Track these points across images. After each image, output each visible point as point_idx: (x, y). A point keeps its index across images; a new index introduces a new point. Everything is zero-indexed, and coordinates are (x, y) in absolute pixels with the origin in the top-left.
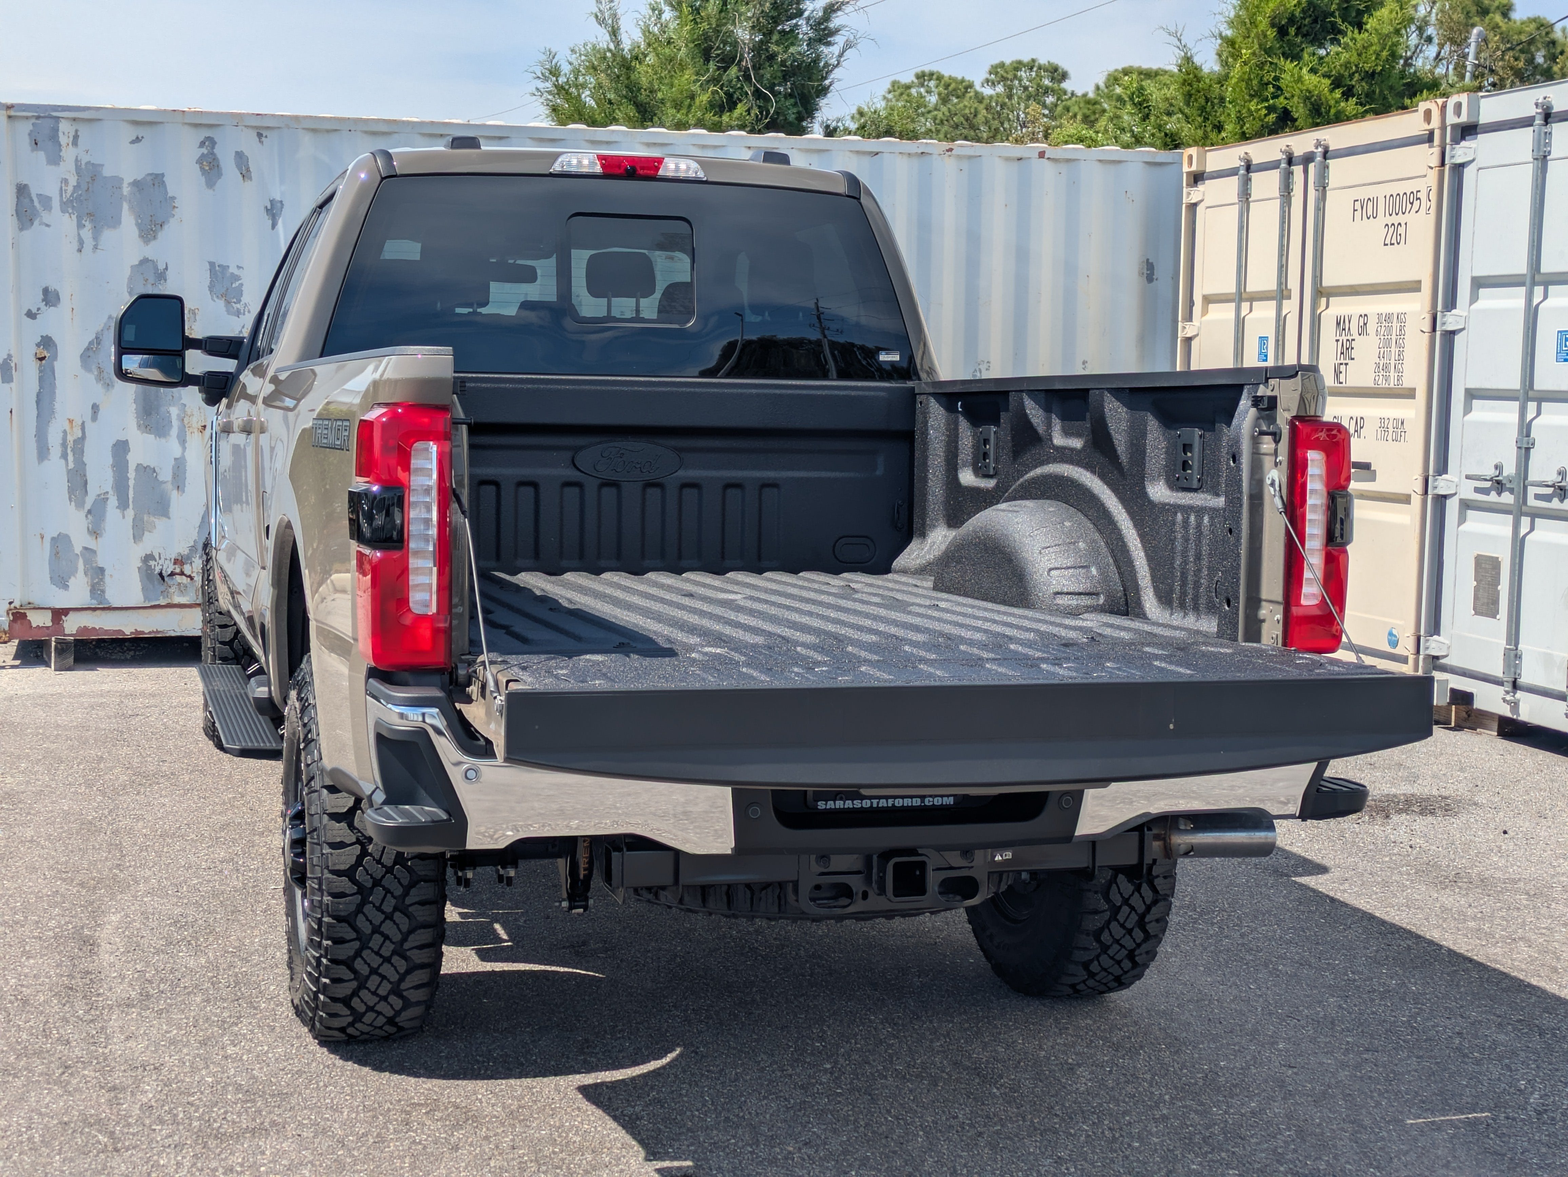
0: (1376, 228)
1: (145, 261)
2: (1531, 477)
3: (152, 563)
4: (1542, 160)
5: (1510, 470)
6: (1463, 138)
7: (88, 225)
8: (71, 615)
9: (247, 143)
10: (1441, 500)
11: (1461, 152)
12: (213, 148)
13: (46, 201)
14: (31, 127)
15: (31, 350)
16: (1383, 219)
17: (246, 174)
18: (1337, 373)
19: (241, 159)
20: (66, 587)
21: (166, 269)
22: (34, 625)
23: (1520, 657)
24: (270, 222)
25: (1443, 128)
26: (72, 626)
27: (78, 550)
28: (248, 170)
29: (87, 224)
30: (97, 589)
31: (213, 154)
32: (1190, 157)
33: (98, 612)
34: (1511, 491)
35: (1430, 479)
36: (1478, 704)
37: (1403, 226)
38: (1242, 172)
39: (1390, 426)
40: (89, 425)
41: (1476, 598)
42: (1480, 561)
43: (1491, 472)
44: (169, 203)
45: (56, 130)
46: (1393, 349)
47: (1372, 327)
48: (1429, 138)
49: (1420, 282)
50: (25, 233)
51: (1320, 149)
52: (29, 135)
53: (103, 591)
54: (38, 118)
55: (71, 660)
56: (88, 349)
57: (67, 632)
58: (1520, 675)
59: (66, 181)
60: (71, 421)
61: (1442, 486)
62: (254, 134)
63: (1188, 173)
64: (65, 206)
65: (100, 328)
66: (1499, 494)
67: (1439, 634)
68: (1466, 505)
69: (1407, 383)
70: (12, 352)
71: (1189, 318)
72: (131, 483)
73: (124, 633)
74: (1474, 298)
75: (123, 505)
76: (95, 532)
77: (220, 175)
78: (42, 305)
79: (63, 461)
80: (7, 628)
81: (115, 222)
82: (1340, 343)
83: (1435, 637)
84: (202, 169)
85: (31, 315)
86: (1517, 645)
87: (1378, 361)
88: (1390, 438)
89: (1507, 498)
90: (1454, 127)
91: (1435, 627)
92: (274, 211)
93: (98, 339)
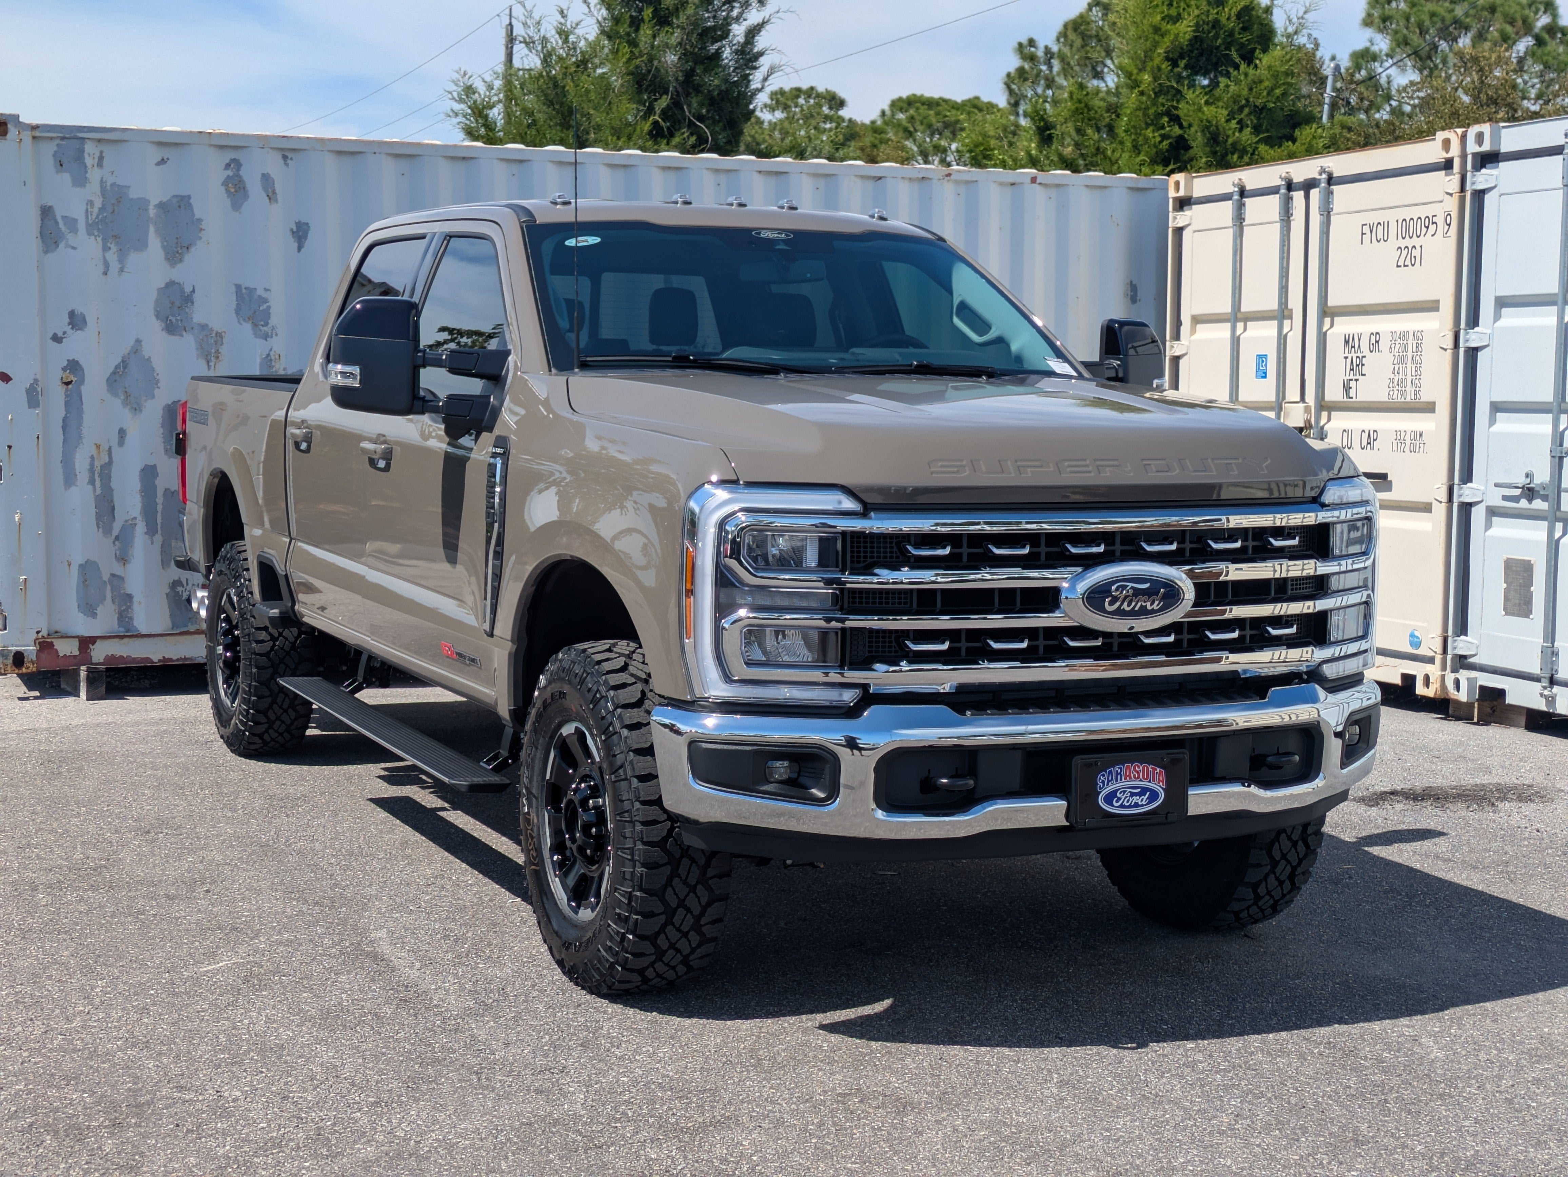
0: (1389, 250)
1: (171, 284)
2: (1563, 486)
3: (180, 589)
5: (1542, 476)
6: (1483, 166)
7: (114, 248)
8: (99, 642)
9: (273, 165)
10: (1466, 508)
11: (1482, 179)
12: (238, 170)
13: (72, 224)
14: (55, 148)
15: (56, 375)
16: (1394, 242)
17: (272, 197)
18: (1346, 389)
19: (267, 180)
20: (94, 615)
21: (193, 291)
22: (61, 654)
23: (1557, 654)
24: (296, 245)
25: (1464, 156)
26: (99, 653)
27: (106, 577)
28: (274, 192)
29: (112, 246)
30: (124, 617)
31: (238, 176)
32: (1177, 184)
33: (126, 640)
34: (1545, 498)
35: (1456, 487)
36: (1510, 700)
37: (1418, 248)
38: (1236, 197)
39: (1407, 438)
40: (116, 450)
41: (1506, 599)
42: (1510, 565)
43: (1522, 480)
44: (196, 225)
45: (81, 151)
46: (1409, 365)
47: (1384, 344)
48: (1448, 165)
49: (1438, 301)
50: (49, 255)
51: (1324, 176)
52: (54, 155)
53: (131, 619)
54: (63, 138)
55: (103, 689)
56: (114, 373)
57: (94, 660)
58: (1557, 671)
59: (91, 203)
60: (98, 446)
61: (1466, 493)
62: (278, 156)
63: (1175, 199)
64: (92, 228)
65: (127, 352)
66: (1530, 501)
67: (1466, 634)
68: (1492, 512)
69: (1425, 397)
70: (38, 377)
71: (1177, 337)
72: (160, 508)
73: (152, 662)
74: (1497, 317)
75: (151, 530)
76: (123, 559)
77: (246, 197)
78: (68, 329)
79: (90, 487)
80: (34, 658)
81: (142, 245)
82: (1349, 360)
83: (1463, 637)
84: (227, 191)
85: (56, 339)
86: (1553, 642)
87: (1392, 376)
88: (1407, 449)
89: (1539, 504)
90: (1474, 155)
91: (1462, 628)
92: (300, 233)
93: (125, 363)
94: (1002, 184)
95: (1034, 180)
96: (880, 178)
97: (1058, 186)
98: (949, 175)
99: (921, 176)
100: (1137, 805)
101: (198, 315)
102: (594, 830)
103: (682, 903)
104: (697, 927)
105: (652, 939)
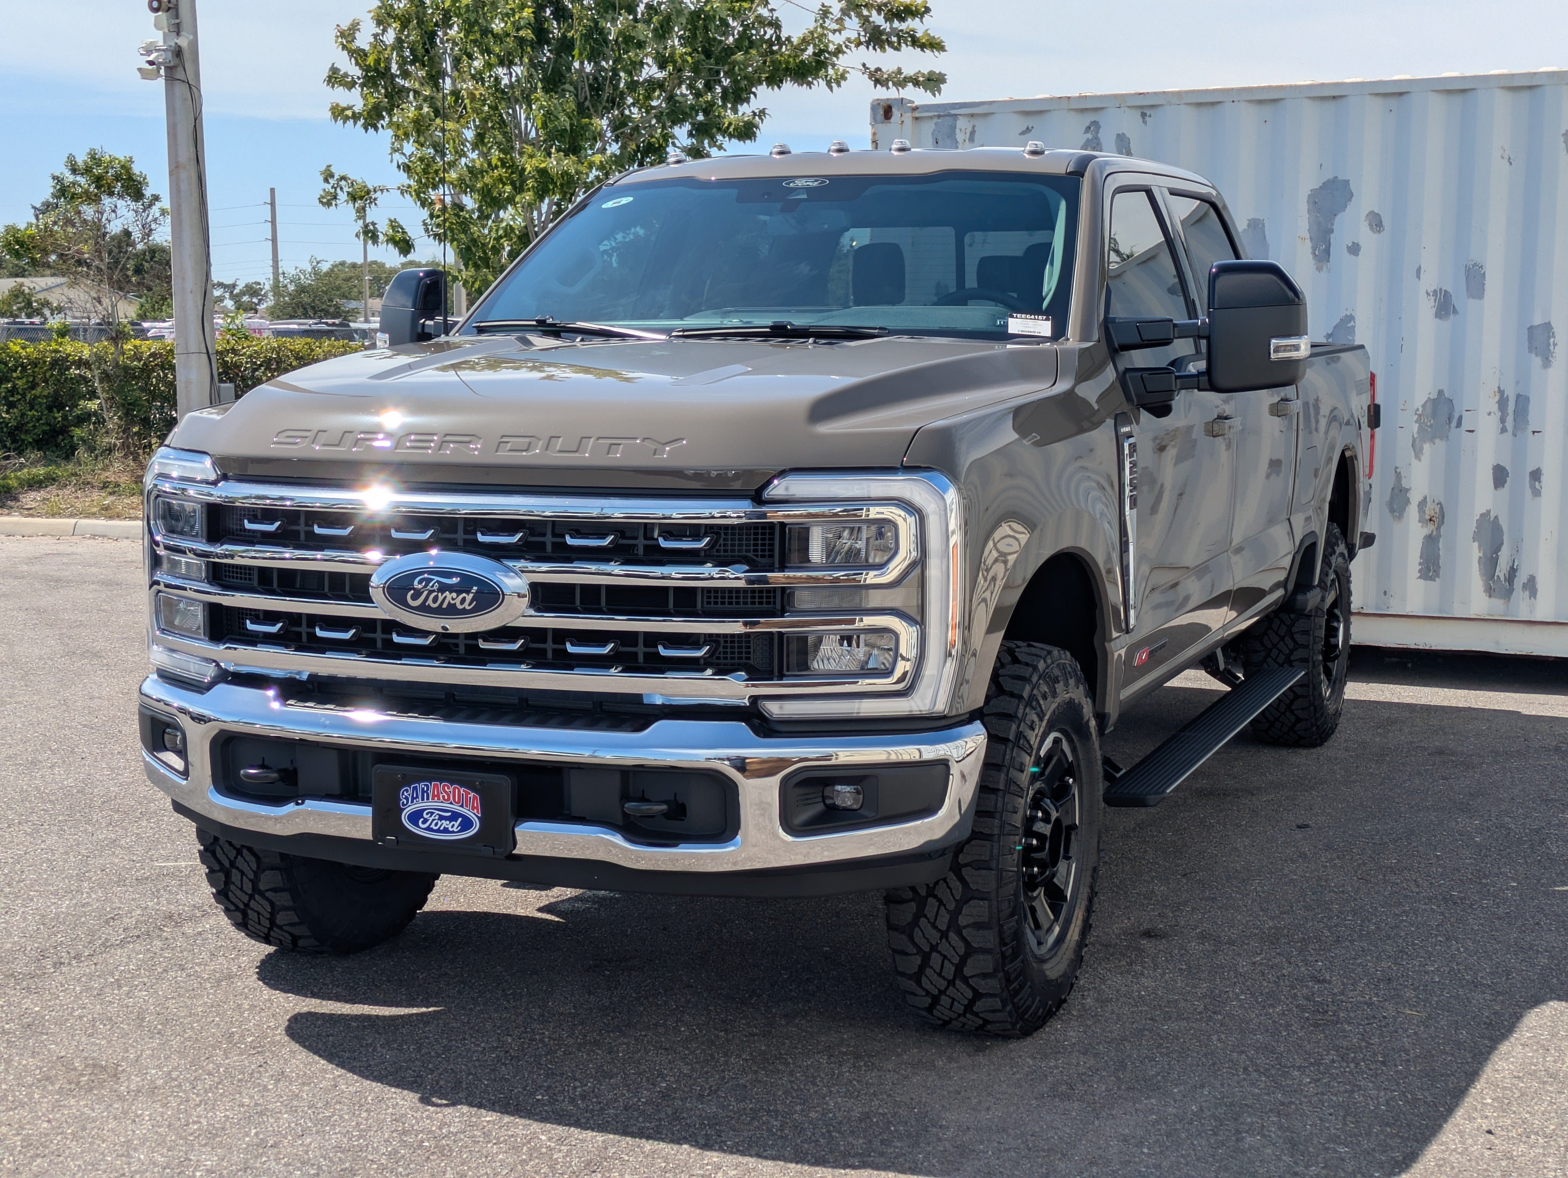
9: (1130, 124)
12: (1097, 132)
14: (933, 127)
19: (1124, 141)
31: (1097, 139)
45: (953, 127)
52: (933, 134)
54: (939, 116)
62: (1137, 114)
100: (446, 831)
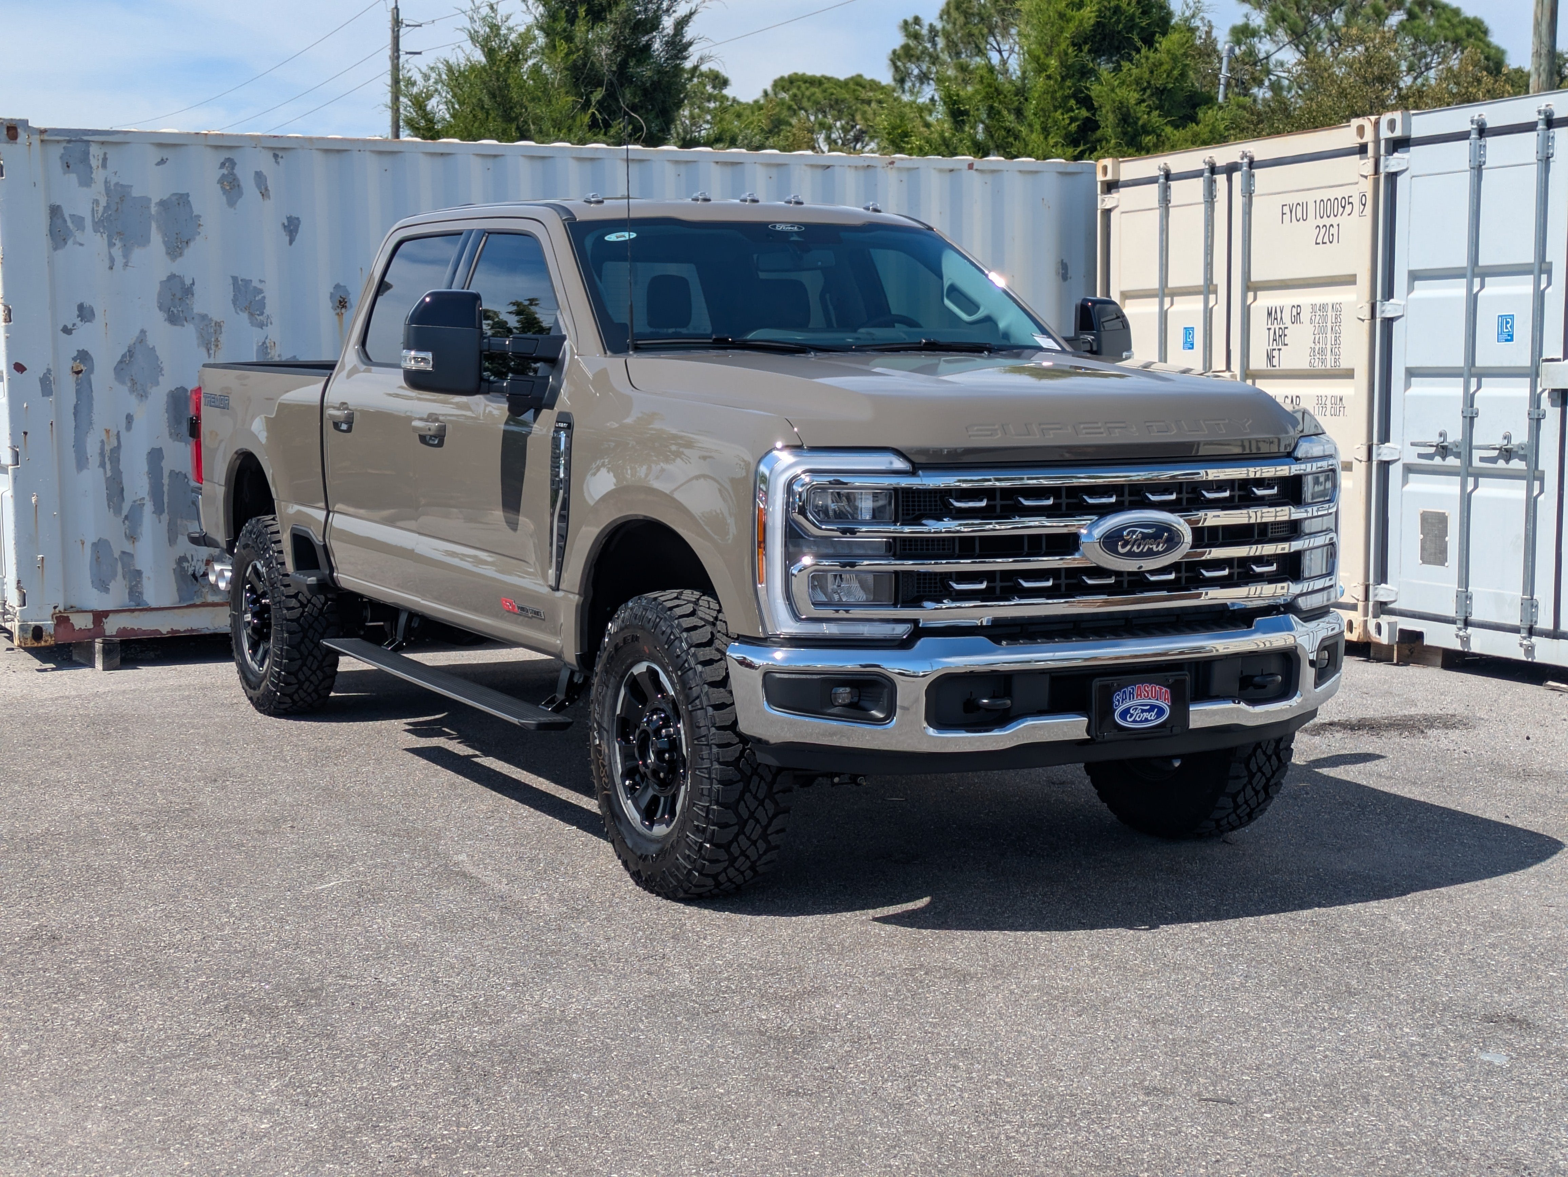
0: (1308, 229)
1: (172, 277)
2: (1474, 443)
3: (185, 565)
4: (1478, 169)
5: (1455, 435)
6: (1395, 150)
7: (118, 244)
8: (111, 615)
9: (264, 163)
10: (1385, 466)
11: (1395, 162)
12: (233, 168)
13: (79, 221)
14: (62, 151)
15: (67, 365)
16: (1312, 222)
17: (265, 193)
18: (1270, 358)
19: (259, 177)
20: (106, 590)
21: (193, 284)
22: (77, 628)
23: (1471, 598)
24: (288, 238)
25: (1377, 141)
26: (112, 626)
27: (117, 554)
28: (266, 189)
29: (117, 242)
30: (135, 592)
31: (232, 174)
32: (1105, 168)
33: (136, 613)
34: (1458, 455)
35: (1375, 447)
36: (1427, 641)
37: (1336, 227)
38: (1162, 180)
39: (1328, 402)
40: (124, 435)
41: (1423, 549)
42: (1426, 518)
43: (1436, 439)
44: (194, 221)
45: (87, 153)
46: (1329, 335)
47: (1305, 316)
48: (1362, 150)
49: (1355, 276)
50: (60, 252)
51: (1246, 160)
52: (61, 158)
53: (141, 593)
54: (69, 141)
55: (118, 660)
56: (121, 362)
57: (108, 633)
58: (1471, 613)
59: (96, 202)
60: (107, 431)
61: (1385, 452)
62: (270, 155)
63: (1103, 182)
64: (98, 225)
65: (132, 342)
66: (1444, 458)
67: (1386, 582)
68: (1409, 469)
69: (1344, 364)
70: (51, 367)
72: (166, 488)
73: (161, 634)
74: (1411, 289)
75: (159, 510)
76: (132, 537)
77: (240, 194)
78: (78, 321)
79: (101, 470)
80: (52, 632)
81: (145, 241)
82: (1272, 332)
83: (1383, 585)
84: (223, 188)
85: (67, 331)
86: (1467, 588)
87: (1313, 345)
88: (1328, 413)
89: (1452, 461)
90: (1387, 140)
91: (1382, 576)
92: (292, 227)
93: (131, 353)
94: (941, 171)
95: (971, 166)
96: (828, 167)
97: (993, 172)
98: (892, 163)
99: (866, 164)
100: (1146, 720)
101: (198, 306)
102: (667, 755)
103: (752, 815)
104: (764, 836)
105: (727, 847)
